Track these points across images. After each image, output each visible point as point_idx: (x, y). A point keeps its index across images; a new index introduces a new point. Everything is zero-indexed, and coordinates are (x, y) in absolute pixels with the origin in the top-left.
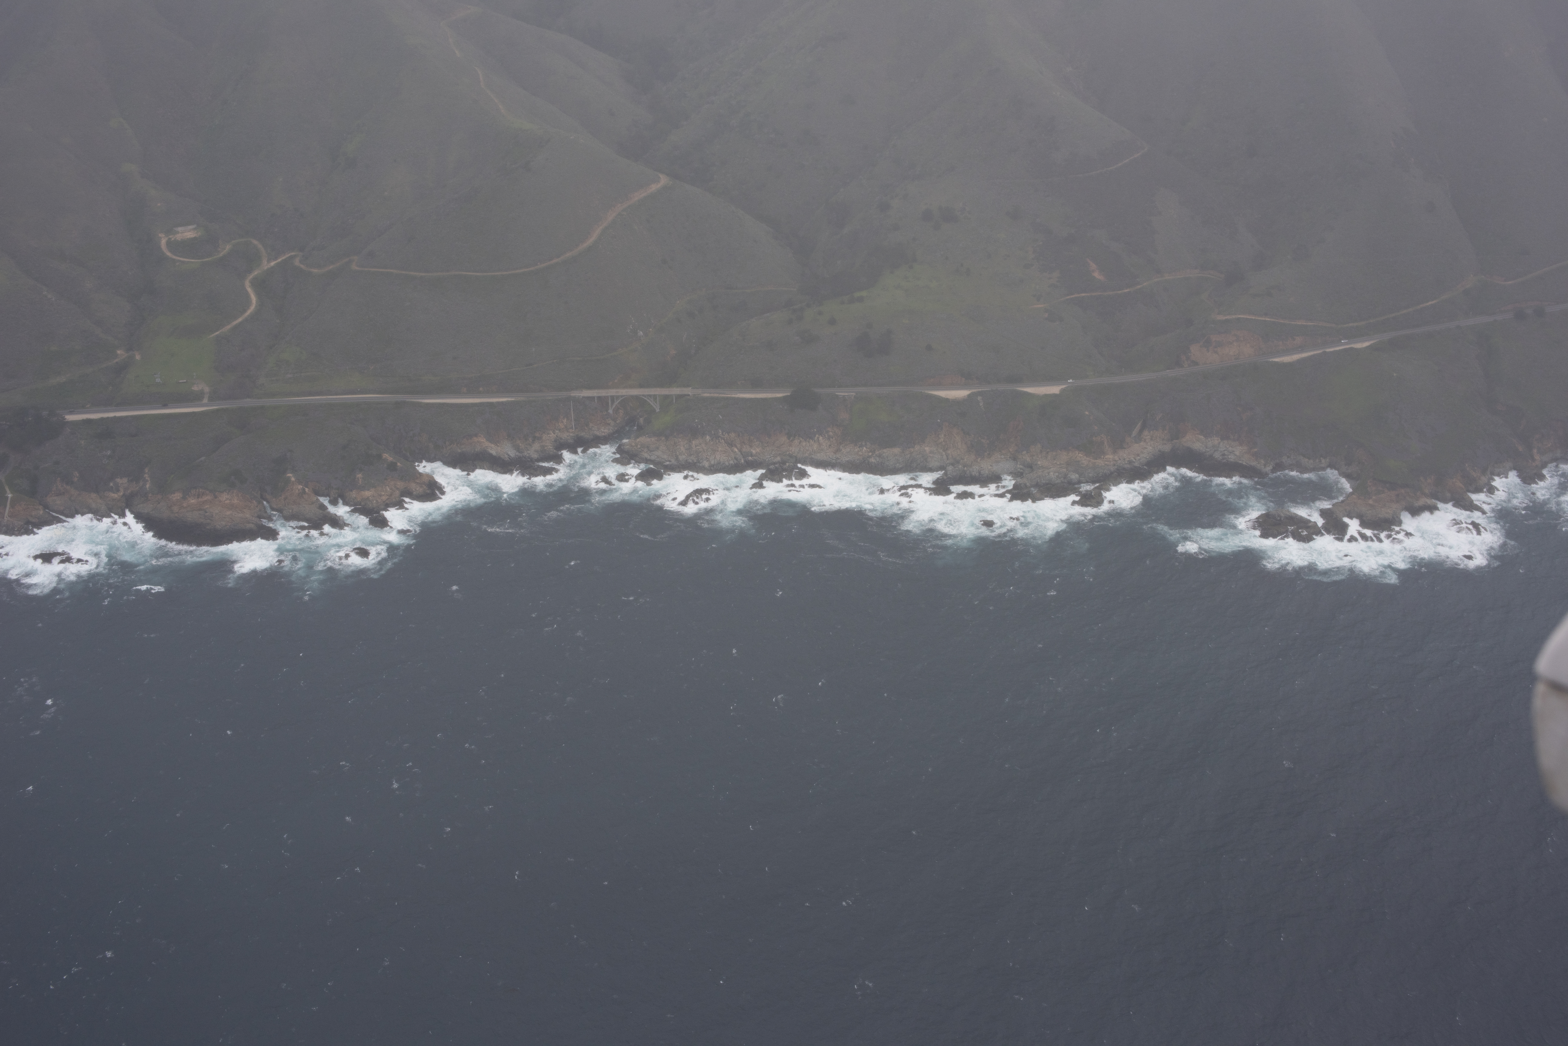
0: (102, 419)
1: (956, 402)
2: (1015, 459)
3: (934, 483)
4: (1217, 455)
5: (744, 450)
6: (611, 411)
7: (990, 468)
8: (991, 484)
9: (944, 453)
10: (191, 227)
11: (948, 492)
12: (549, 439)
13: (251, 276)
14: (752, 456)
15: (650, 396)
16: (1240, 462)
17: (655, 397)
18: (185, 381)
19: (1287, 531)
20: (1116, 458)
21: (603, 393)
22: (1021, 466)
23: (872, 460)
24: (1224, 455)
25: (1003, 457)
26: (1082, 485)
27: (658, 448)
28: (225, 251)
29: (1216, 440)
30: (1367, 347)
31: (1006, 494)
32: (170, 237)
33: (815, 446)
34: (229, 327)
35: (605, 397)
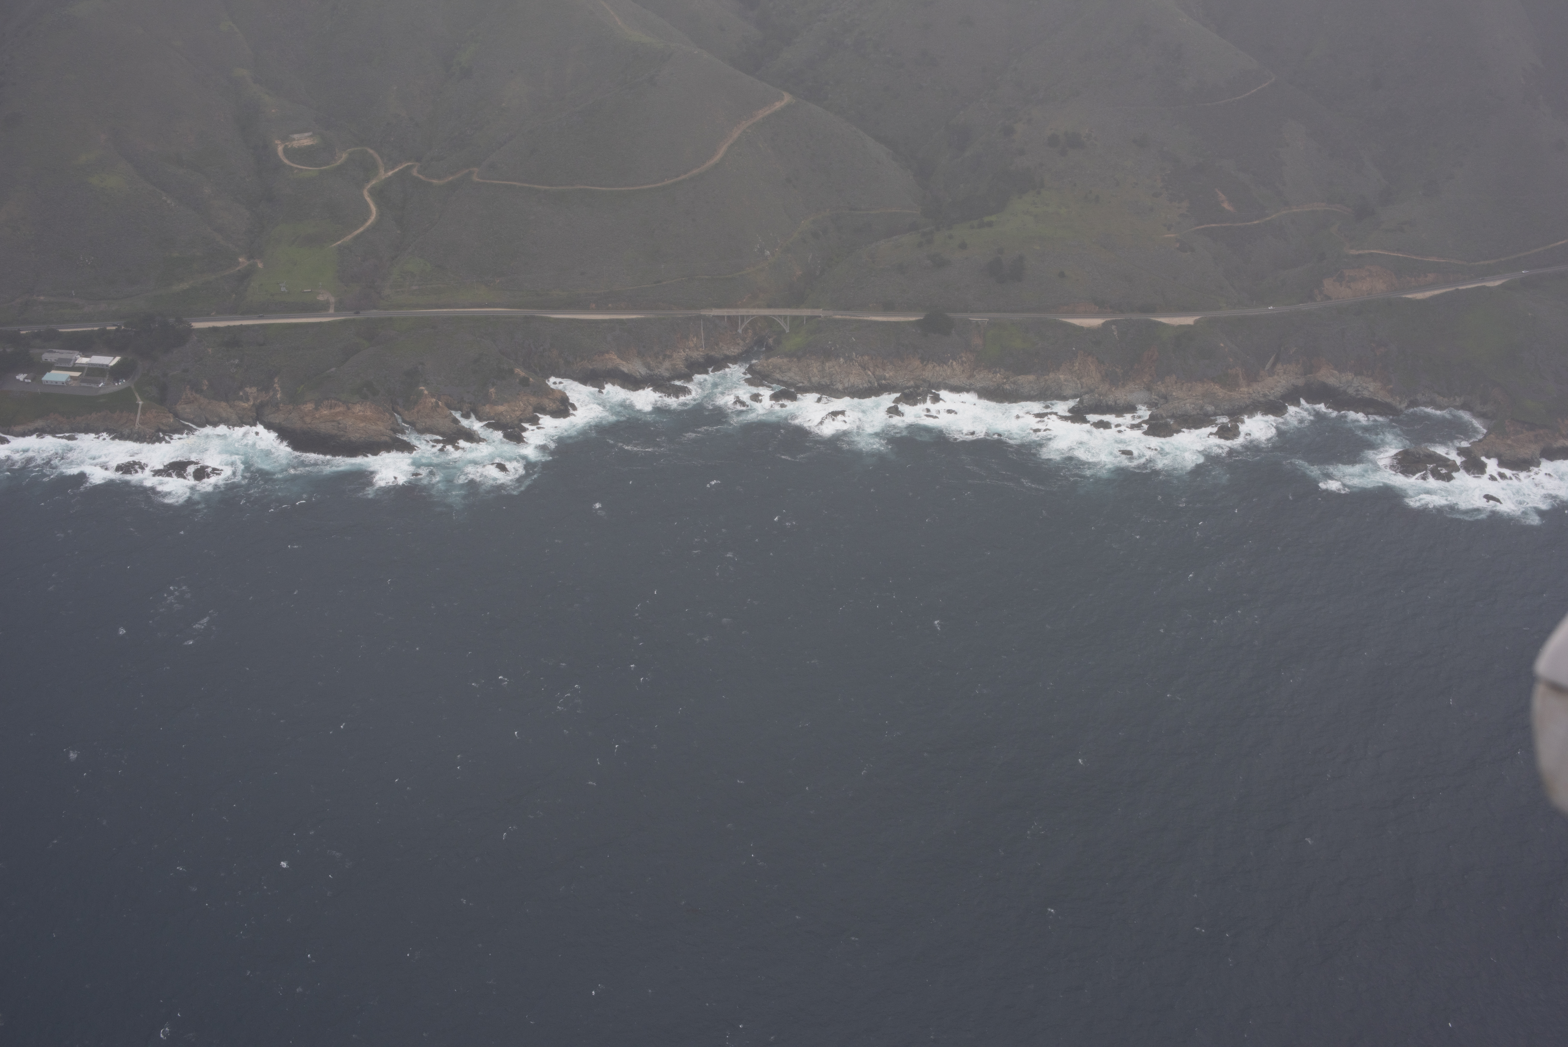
0: (229, 327)
1: (1090, 331)
2: (1149, 389)
3: (1070, 411)
4: (1351, 391)
5: (877, 373)
6: (740, 331)
7: (1125, 397)
8: (1127, 413)
9: (1078, 382)
10: (306, 134)
11: (1085, 421)
12: (679, 358)
13: (369, 186)
14: (885, 379)
15: (780, 316)
16: (1376, 398)
17: (785, 317)
18: (310, 290)
19: (1426, 469)
20: (1251, 391)
21: (733, 312)
22: (1156, 397)
23: (1007, 387)
24: (1358, 390)
25: (1137, 386)
26: (1218, 417)
27: (790, 369)
28: (342, 159)
29: (1350, 376)
30: (1498, 286)
31: (1143, 425)
32: (287, 144)
33: (949, 372)
34: (350, 237)
35: (734, 316)
